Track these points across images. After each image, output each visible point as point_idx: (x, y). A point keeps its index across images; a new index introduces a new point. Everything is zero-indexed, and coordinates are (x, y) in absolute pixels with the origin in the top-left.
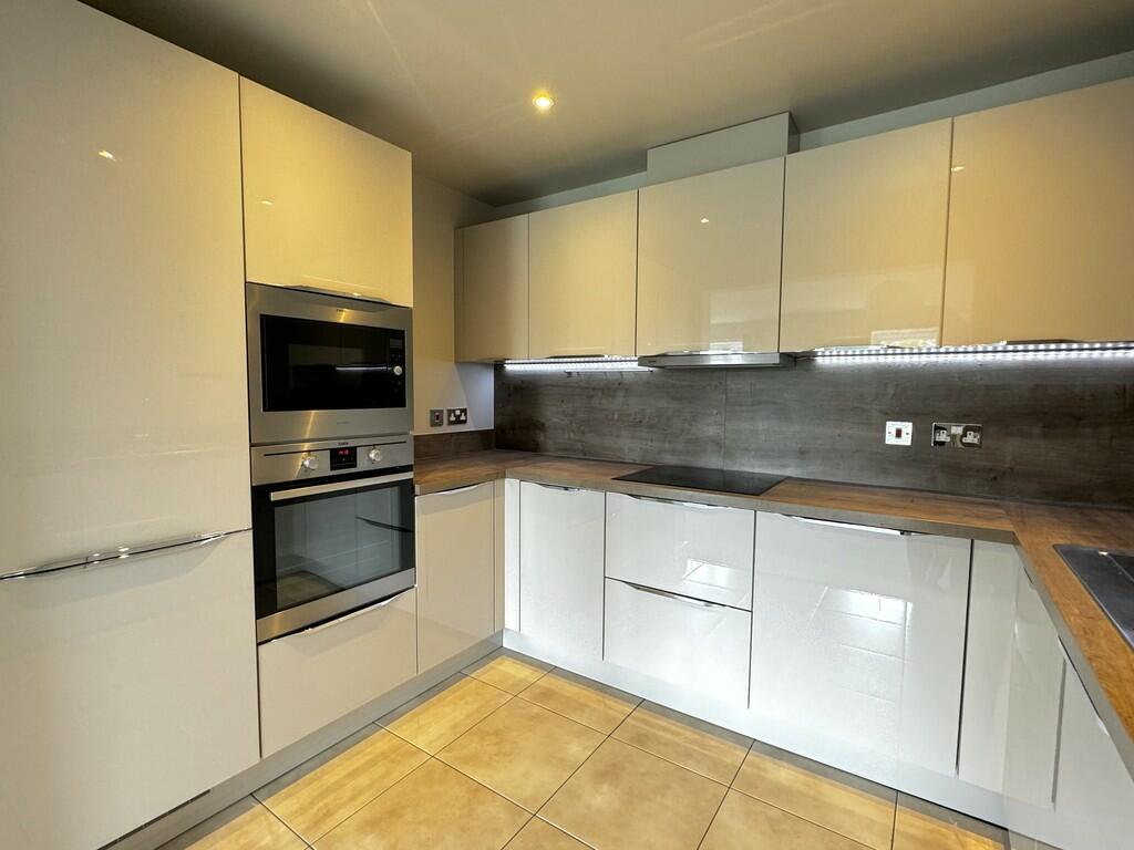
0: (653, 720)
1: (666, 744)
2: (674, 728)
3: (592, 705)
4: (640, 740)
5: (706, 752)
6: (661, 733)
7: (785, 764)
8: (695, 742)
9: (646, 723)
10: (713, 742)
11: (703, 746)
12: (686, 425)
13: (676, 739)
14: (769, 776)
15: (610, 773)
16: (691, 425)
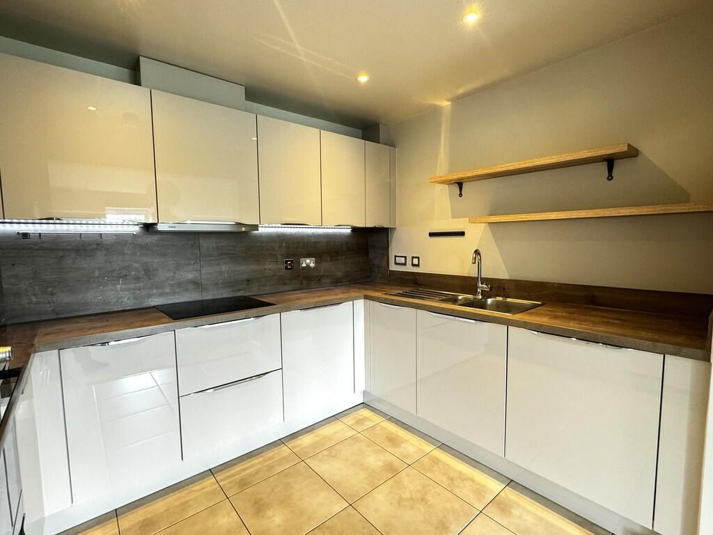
0: (231, 472)
1: (257, 473)
2: (248, 465)
3: (187, 499)
4: (243, 484)
5: (276, 459)
6: (248, 471)
7: (301, 437)
8: (265, 461)
9: (232, 476)
10: (270, 454)
11: (270, 459)
12: (171, 274)
13: (256, 468)
14: (305, 445)
15: (259, 507)
16: (174, 273)
